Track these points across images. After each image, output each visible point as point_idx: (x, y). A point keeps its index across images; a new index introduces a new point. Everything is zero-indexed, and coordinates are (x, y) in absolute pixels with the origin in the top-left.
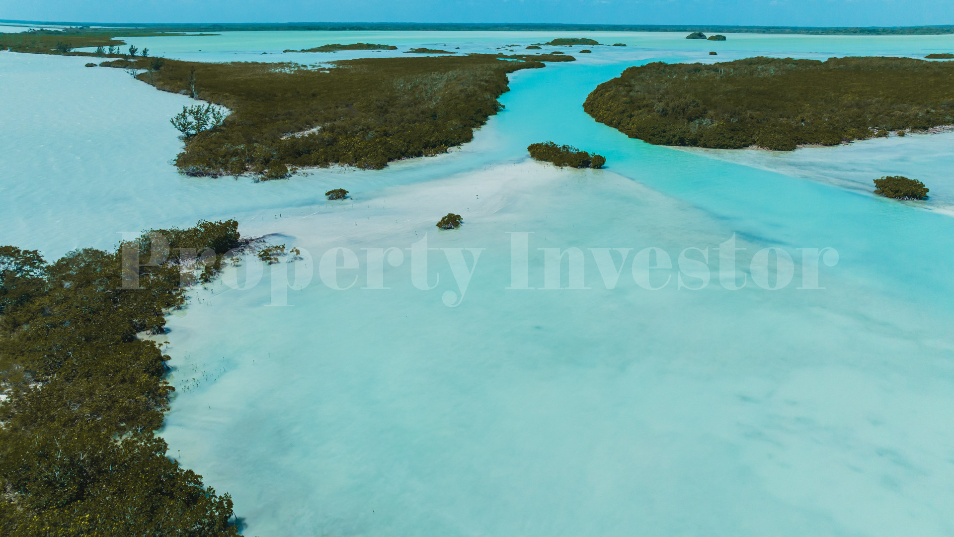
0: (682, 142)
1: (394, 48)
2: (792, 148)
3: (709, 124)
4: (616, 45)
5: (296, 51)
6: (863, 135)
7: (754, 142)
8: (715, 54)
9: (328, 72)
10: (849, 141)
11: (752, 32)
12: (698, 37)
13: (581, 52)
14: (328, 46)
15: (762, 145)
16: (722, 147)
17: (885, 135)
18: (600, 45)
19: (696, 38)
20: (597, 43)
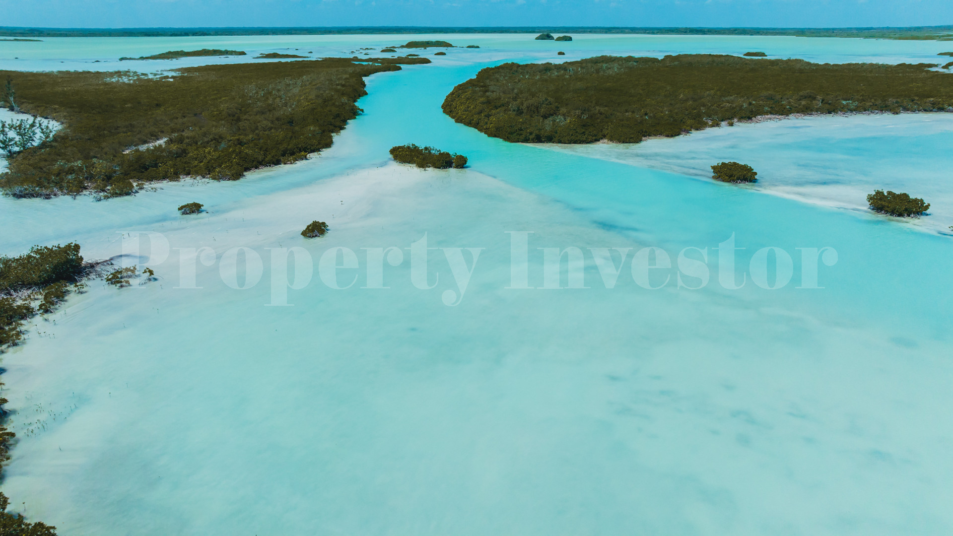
0: (538, 139)
1: (243, 53)
2: (637, 140)
3: (562, 121)
4: (469, 47)
5: (135, 59)
6: (700, 126)
7: (604, 137)
8: (564, 54)
9: (171, 80)
10: (688, 132)
11: (595, 32)
12: (546, 37)
13: (436, 54)
14: (170, 53)
15: (612, 139)
16: (575, 142)
17: (718, 125)
18: (453, 47)
19: (544, 39)
20: (451, 45)
